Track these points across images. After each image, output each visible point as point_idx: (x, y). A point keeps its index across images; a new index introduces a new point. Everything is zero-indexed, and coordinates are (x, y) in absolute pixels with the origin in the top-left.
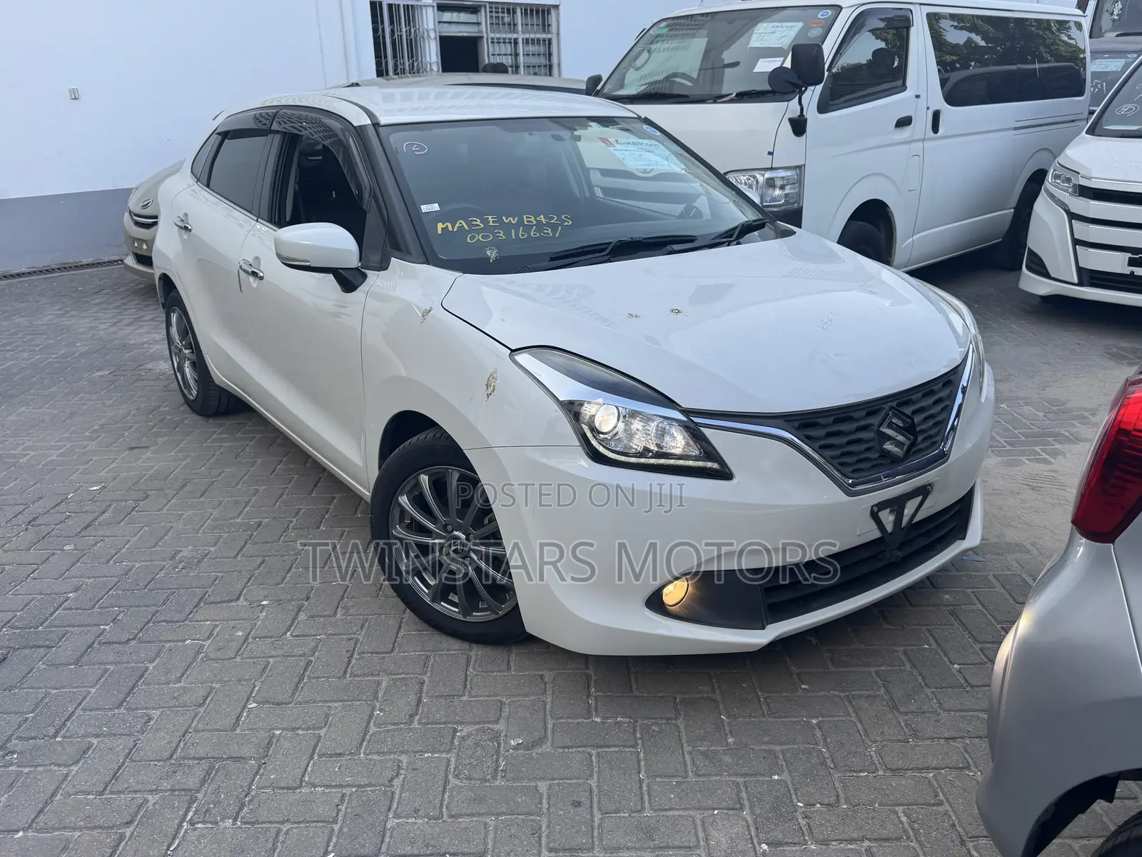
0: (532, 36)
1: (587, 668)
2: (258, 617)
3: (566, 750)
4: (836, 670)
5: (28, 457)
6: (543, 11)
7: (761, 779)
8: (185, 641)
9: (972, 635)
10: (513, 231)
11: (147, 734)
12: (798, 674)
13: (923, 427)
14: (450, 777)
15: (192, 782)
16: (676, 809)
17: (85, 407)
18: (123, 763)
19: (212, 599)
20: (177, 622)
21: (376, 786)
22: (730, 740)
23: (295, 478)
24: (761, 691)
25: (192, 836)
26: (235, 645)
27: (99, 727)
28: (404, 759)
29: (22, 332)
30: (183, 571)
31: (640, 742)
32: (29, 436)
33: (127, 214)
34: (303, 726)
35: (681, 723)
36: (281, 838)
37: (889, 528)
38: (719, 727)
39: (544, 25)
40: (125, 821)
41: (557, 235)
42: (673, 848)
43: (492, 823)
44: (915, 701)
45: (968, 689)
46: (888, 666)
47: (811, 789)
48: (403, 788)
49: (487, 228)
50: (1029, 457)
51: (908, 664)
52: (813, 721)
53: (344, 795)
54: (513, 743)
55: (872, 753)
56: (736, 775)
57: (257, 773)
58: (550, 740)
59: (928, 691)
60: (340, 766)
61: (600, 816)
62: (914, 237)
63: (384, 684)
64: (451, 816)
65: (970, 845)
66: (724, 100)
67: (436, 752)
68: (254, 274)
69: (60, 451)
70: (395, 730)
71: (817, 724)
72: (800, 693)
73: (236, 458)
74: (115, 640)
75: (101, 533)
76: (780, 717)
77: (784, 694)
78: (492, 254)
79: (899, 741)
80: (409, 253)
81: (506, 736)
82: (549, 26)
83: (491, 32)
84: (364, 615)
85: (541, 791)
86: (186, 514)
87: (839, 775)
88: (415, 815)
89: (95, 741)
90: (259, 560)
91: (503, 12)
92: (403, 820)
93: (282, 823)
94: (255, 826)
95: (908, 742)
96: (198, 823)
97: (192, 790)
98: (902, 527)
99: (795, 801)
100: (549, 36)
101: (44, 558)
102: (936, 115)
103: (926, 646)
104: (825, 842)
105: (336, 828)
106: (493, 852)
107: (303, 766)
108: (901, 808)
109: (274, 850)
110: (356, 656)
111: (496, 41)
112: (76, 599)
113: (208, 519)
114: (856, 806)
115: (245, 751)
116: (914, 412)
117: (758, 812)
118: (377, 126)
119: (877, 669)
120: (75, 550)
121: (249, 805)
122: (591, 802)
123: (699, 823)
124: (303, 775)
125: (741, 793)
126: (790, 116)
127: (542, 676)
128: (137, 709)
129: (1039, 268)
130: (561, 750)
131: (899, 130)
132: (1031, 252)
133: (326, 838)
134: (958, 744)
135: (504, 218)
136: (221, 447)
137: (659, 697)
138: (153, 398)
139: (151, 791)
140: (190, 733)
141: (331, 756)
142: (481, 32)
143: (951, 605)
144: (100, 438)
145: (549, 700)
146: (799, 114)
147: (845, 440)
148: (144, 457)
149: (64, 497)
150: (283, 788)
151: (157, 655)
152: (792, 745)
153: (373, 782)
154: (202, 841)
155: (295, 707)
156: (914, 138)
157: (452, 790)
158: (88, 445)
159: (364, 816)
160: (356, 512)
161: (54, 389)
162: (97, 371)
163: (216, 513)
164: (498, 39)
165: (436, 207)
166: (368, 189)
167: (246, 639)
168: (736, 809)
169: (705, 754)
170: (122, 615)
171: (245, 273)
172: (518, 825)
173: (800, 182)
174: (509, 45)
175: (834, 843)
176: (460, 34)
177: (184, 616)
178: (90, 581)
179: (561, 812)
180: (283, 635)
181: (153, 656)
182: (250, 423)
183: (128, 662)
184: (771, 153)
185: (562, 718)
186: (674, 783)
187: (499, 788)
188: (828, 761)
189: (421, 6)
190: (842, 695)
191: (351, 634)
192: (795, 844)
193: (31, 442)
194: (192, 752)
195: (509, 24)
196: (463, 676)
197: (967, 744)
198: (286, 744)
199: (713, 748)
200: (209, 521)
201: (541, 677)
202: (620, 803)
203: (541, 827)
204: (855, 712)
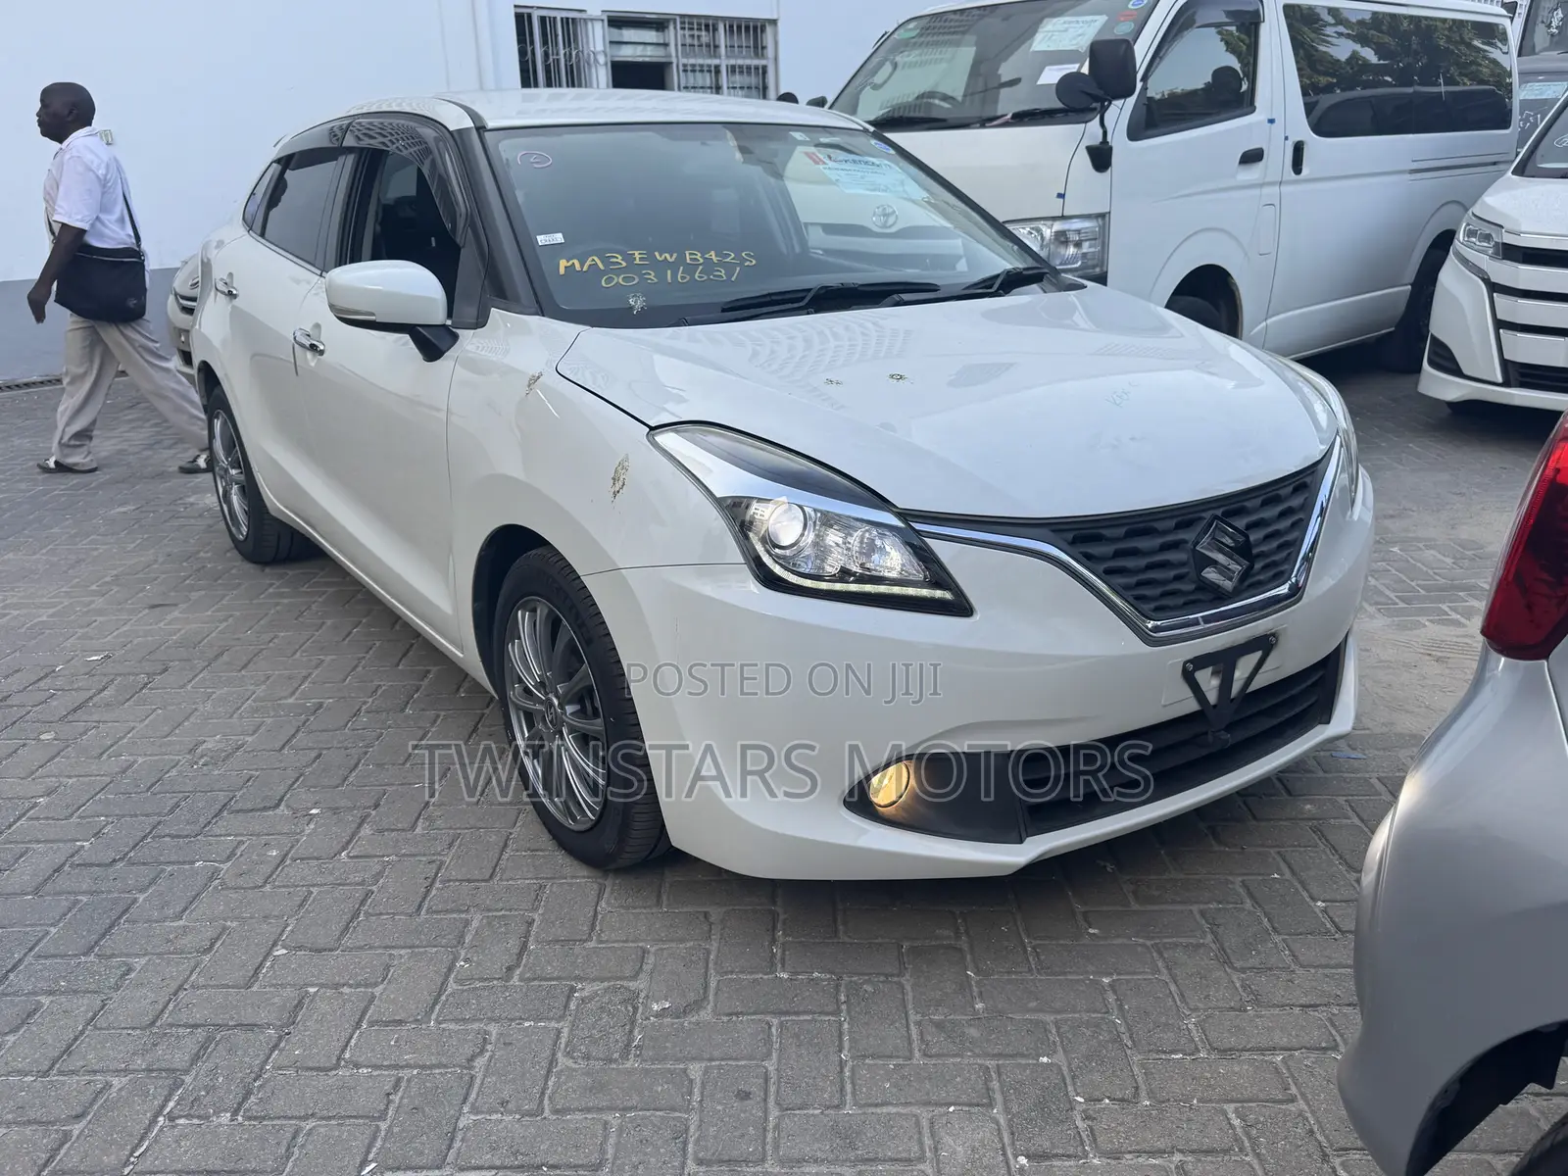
0: (740, 62)
1: (774, 903)
2: (303, 831)
3: (734, 1018)
4: (1143, 909)
5: (8, 617)
6: (755, 28)
7: (1023, 1062)
8: (193, 863)
9: (1345, 860)
10: (669, 272)
11: (123, 991)
12: (1085, 914)
13: (1264, 548)
14: (559, 1055)
15: (180, 1059)
16: (892, 1104)
17: (95, 553)
18: (82, 1032)
19: (239, 806)
20: (187, 836)
21: (448, 1068)
22: (979, 1006)
23: (378, 645)
24: (1028, 937)
25: (169, 1137)
26: (266, 869)
27: (56, 982)
28: (494, 1029)
29: (23, 456)
30: (205, 768)
31: (844, 1007)
32: (13, 591)
33: (172, 298)
34: (351, 982)
35: (907, 981)
36: (300, 1140)
37: (1212, 697)
38: (964, 986)
39: (756, 47)
40: (74, 1113)
41: (733, 279)
42: (885, 1161)
43: (615, 1123)
44: (1259, 953)
45: (1337, 936)
46: (1220, 903)
47: (1096, 1077)
48: (487, 1070)
49: (631, 266)
50: (1431, 618)
51: (1248, 901)
52: (1104, 980)
53: (399, 1080)
54: (655, 1007)
55: (1191, 1026)
56: (987, 1055)
57: (276, 1046)
58: (712, 1003)
59: (1277, 939)
60: (397, 1038)
61: (777, 1114)
62: (1269, 321)
63: (475, 924)
64: (556, 1112)
65: (1337, 1162)
66: (995, 123)
67: (541, 1020)
68: (313, 347)
69: (54, 610)
70: (484, 988)
71: (1112, 985)
72: (1086, 940)
73: (296, 619)
74: (94, 860)
75: (96, 717)
76: (1054, 974)
77: (1062, 942)
78: (637, 303)
79: (1232, 1009)
80: (517, 299)
81: (647, 997)
82: (763, 48)
83: (683, 57)
84: (456, 829)
85: (692, 1077)
86: (218, 693)
87: (1140, 1057)
88: (502, 1109)
89: (45, 1000)
90: (314, 754)
91: (700, 29)
92: (483, 1116)
93: (305, 1118)
94: (265, 1123)
95: (1246, 1011)
96: (180, 1117)
97: (178, 1070)
98: (1232, 697)
99: (1072, 1093)
100: (763, 62)
101: (10, 751)
102: (1299, 149)
103: (1276, 876)
104: (1115, 1155)
105: (383, 1126)
106: (613, 1164)
107: (345, 1035)
108: (1233, 1106)
109: (288, 1158)
110: (438, 885)
111: (689, 68)
112: (48, 806)
113: (248, 699)
114: (1163, 1102)
115: (263, 1017)
116: (1249, 527)
117: (1015, 1109)
118: (481, 131)
119: (1202, 907)
120: (56, 739)
121: (259, 1092)
122: (766, 1094)
123: (925, 1123)
124: (343, 1051)
125: (991, 1081)
126: (1089, 144)
127: (706, 915)
128: (113, 955)
129: (1447, 362)
130: (725, 1019)
131: (1243, 167)
132: (1435, 340)
133: (367, 1141)
134: (1320, 1015)
135: (657, 254)
136: (277, 604)
137: (877, 944)
138: (192, 541)
139: (117, 1072)
140: (186, 989)
141: (387, 1024)
142: (670, 56)
143: (1314, 819)
144: (113, 592)
145: (715, 945)
146: (1101, 139)
147: (1143, 562)
148: (169, 617)
149: (49, 669)
150: (311, 1069)
151: (153, 882)
152: (1070, 1013)
153: (444, 1060)
154: (182, 1144)
155: (343, 955)
156: (1267, 180)
157: (559, 1074)
158: (92, 602)
159: (427, 1109)
160: (458, 689)
161: (56, 530)
162: (119, 506)
163: (261, 691)
164: (693, 65)
165: (559, 238)
166: (464, 216)
167: (283, 861)
168: (983, 1105)
169: (939, 1025)
170: (109, 827)
171: (301, 348)
172: (654, 1125)
173: (1102, 237)
174: (708, 74)
175: (1128, 1156)
176: (640, 59)
177: (197, 828)
178: (71, 781)
179: (719, 1108)
180: (336, 855)
181: (147, 883)
182: (321, 574)
183: (110, 892)
184: (1061, 196)
185: (732, 972)
186: (892, 1067)
187: (630, 1072)
188: (1124, 1036)
189: (585, 20)
190: (1149, 943)
191: (434, 855)
192: (1069, 1156)
193: (15, 598)
194: (184, 1018)
195: (708, 46)
196: (592, 913)
197: (1333, 1014)
198: (324, 1007)
199: (952, 1017)
200: (249, 702)
201: (705, 917)
202: (809, 1094)
203: (687, 1130)
204: (1167, 967)
